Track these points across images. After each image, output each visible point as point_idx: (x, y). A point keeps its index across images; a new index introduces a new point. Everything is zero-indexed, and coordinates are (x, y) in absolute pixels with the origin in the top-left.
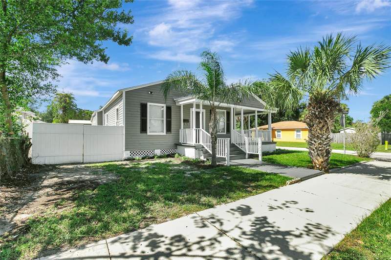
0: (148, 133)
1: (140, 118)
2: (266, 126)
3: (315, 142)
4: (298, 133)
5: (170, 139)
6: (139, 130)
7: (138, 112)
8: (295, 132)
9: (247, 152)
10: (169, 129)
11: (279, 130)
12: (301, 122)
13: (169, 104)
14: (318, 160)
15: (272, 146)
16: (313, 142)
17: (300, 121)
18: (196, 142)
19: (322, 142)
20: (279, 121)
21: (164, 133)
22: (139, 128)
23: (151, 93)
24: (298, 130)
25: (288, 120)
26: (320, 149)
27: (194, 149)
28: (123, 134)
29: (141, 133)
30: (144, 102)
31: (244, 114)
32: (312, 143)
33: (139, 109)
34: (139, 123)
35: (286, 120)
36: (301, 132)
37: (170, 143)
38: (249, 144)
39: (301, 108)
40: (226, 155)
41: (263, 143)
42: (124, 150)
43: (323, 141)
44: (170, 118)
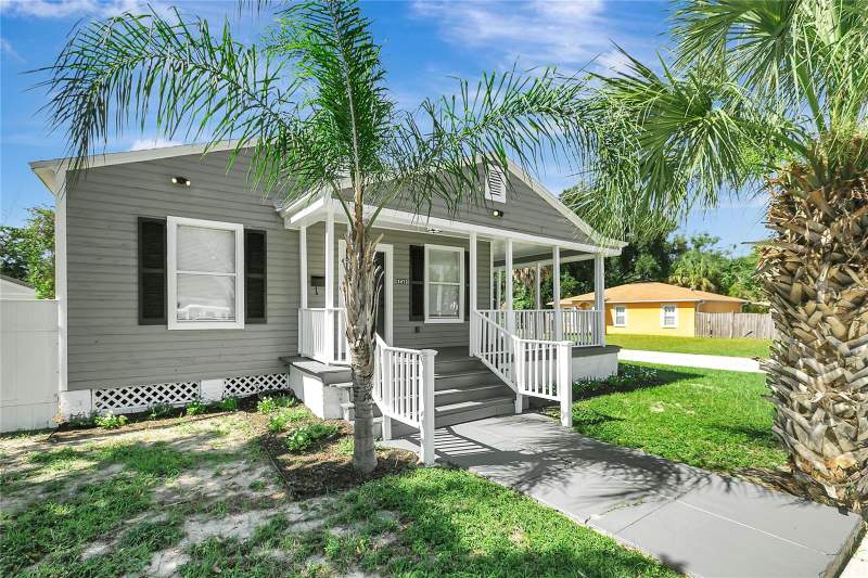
0: (173, 324)
1: (135, 271)
2: (590, 296)
3: (812, 372)
4: (669, 314)
5: (263, 343)
6: (135, 313)
7: (124, 247)
8: (662, 311)
9: (521, 390)
10: (256, 309)
11: (621, 306)
12: (675, 286)
13: (257, 225)
14: (826, 460)
15: (606, 358)
16: (801, 374)
17: (673, 283)
18: (336, 357)
19: (849, 375)
20: (620, 282)
21: (240, 324)
22: (135, 305)
23: (182, 181)
24: (669, 306)
25: (643, 280)
26: (842, 407)
27: (321, 384)
28: (57, 329)
29: (141, 323)
30: (152, 213)
31: (516, 261)
32: (794, 377)
33: (131, 239)
34: (135, 288)
35: (636, 281)
36: (676, 310)
37: (263, 357)
38: (527, 359)
39: (674, 252)
40: (421, 418)
41: (577, 352)
42: (62, 384)
43: (854, 370)
44: (263, 271)
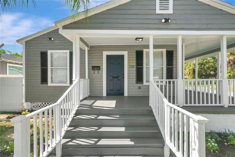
0: (50, 85)
1: (40, 68)
6: (40, 81)
7: (38, 61)
21: (68, 84)
22: (40, 78)
23: (51, 39)
28: (23, 85)
29: (41, 84)
33: (39, 58)
34: (40, 73)
42: (24, 101)
